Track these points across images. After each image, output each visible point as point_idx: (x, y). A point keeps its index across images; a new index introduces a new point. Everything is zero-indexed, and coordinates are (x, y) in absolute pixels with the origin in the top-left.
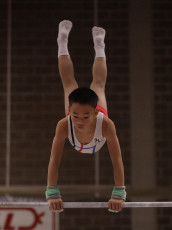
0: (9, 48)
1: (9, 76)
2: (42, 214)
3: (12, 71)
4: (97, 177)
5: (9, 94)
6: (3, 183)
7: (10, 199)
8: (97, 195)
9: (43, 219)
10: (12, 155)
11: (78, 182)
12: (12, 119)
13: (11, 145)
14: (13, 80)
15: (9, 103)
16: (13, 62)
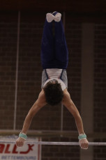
0: (18, 57)
1: (17, 72)
2: (33, 145)
3: (19, 70)
4: (62, 127)
5: (17, 81)
6: (12, 128)
7: (16, 137)
8: (62, 136)
9: (33, 148)
10: (17, 113)
11: (52, 129)
12: (18, 95)
13: (17, 109)
14: (19, 75)
15: (16, 86)
16: (19, 64)
